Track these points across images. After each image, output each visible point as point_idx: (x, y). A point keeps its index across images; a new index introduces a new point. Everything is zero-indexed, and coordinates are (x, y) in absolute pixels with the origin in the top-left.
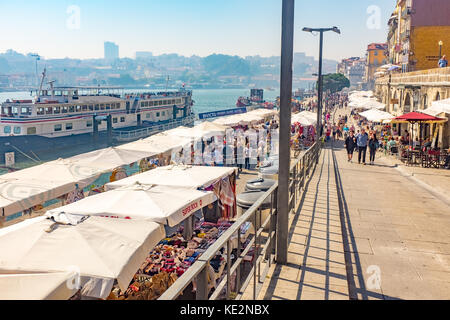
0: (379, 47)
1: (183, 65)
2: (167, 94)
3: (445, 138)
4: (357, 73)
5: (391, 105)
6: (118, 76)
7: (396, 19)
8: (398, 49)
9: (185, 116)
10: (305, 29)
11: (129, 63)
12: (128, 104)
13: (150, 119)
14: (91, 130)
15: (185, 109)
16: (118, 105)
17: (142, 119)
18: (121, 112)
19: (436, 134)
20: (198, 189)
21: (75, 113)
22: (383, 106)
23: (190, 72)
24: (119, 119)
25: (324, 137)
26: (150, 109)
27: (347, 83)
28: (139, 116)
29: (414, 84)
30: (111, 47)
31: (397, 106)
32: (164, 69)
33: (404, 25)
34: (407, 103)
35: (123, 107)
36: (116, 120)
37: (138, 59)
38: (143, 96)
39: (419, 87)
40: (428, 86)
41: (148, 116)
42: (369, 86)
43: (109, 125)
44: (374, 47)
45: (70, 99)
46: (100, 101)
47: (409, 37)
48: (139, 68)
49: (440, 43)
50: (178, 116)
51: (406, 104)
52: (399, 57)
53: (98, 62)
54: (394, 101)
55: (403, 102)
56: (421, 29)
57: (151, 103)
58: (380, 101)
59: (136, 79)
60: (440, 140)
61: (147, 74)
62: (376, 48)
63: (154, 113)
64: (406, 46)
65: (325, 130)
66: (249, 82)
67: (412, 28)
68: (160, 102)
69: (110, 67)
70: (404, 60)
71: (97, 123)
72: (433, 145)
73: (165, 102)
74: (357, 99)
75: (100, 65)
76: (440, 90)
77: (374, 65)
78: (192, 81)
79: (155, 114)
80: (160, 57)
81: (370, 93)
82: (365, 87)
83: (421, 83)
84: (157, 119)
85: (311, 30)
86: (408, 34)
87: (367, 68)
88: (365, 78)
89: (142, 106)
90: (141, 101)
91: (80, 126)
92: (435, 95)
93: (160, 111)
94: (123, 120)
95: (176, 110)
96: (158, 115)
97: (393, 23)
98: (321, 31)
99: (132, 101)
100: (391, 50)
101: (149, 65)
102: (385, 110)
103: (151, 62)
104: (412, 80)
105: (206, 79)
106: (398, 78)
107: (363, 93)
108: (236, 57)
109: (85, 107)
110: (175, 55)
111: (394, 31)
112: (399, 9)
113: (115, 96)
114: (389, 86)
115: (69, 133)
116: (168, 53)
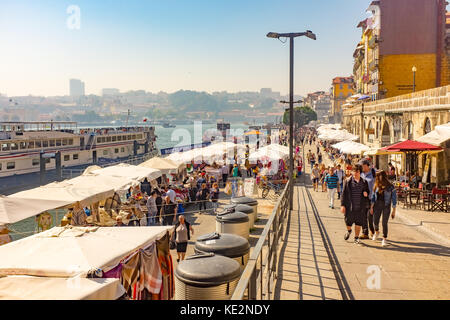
0: (344, 80)
1: (150, 101)
2: (127, 129)
3: (440, 172)
4: (323, 106)
5: (365, 135)
6: (82, 112)
7: (362, 49)
8: (366, 79)
9: (146, 151)
10: (270, 35)
11: (95, 100)
12: (82, 140)
13: (108, 156)
14: (37, 168)
15: (146, 145)
16: (71, 141)
17: (99, 155)
18: (74, 149)
19: (427, 167)
20: (89, 276)
21: (19, 150)
22: (356, 137)
23: (157, 109)
24: (71, 157)
25: (295, 173)
26: (108, 145)
27: (314, 116)
28: (95, 153)
29: (393, 110)
30: (76, 84)
31: (372, 136)
32: (130, 105)
33: (371, 55)
34: (386, 131)
35: (77, 143)
36: (67, 158)
37: (105, 96)
38: (99, 131)
39: (401, 114)
40: (412, 112)
41: (105, 152)
42: (336, 119)
43: (58, 163)
44: (339, 81)
45: (13, 135)
46: (50, 137)
47: (377, 66)
48: (105, 104)
49: (414, 69)
50: (139, 152)
51: (383, 134)
52: (367, 88)
53: (64, 99)
54: (370, 131)
55: (381, 132)
56: (390, 58)
57: (109, 139)
58: (351, 132)
59: (102, 115)
60: (434, 173)
61: (114, 110)
62: (340, 82)
63: (113, 149)
64: (375, 75)
65: (296, 164)
66: (217, 117)
67: (381, 56)
68: (119, 138)
69: (75, 104)
70: (374, 89)
71: (44, 161)
72: (424, 180)
73: (124, 138)
74: (326, 131)
75: (65, 102)
76: (429, 115)
77: (339, 99)
78: (159, 117)
79: (113, 151)
80: (127, 94)
81: (338, 126)
82: (332, 120)
83: (403, 109)
84: (115, 156)
85: (278, 36)
86: (377, 63)
87: (332, 101)
88: (331, 111)
89: (99, 142)
90: (96, 136)
91: (24, 165)
92: (423, 120)
93: (119, 147)
94: (75, 157)
95: (136, 146)
96: (117, 151)
97: (359, 54)
98: (292, 36)
99: (87, 138)
100: (359, 82)
101: (115, 101)
102: (358, 141)
103: (117, 99)
104: (390, 107)
105: (173, 115)
106: (372, 107)
107: (331, 126)
108: (203, 93)
109: (31, 143)
110: (142, 92)
111: (361, 62)
112: (365, 38)
113: (67, 131)
114: (362, 115)
115: (11, 172)
116: (135, 90)
